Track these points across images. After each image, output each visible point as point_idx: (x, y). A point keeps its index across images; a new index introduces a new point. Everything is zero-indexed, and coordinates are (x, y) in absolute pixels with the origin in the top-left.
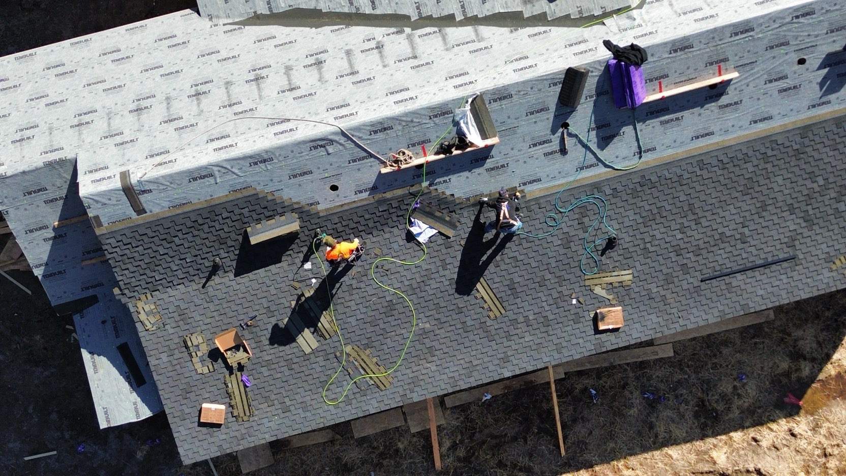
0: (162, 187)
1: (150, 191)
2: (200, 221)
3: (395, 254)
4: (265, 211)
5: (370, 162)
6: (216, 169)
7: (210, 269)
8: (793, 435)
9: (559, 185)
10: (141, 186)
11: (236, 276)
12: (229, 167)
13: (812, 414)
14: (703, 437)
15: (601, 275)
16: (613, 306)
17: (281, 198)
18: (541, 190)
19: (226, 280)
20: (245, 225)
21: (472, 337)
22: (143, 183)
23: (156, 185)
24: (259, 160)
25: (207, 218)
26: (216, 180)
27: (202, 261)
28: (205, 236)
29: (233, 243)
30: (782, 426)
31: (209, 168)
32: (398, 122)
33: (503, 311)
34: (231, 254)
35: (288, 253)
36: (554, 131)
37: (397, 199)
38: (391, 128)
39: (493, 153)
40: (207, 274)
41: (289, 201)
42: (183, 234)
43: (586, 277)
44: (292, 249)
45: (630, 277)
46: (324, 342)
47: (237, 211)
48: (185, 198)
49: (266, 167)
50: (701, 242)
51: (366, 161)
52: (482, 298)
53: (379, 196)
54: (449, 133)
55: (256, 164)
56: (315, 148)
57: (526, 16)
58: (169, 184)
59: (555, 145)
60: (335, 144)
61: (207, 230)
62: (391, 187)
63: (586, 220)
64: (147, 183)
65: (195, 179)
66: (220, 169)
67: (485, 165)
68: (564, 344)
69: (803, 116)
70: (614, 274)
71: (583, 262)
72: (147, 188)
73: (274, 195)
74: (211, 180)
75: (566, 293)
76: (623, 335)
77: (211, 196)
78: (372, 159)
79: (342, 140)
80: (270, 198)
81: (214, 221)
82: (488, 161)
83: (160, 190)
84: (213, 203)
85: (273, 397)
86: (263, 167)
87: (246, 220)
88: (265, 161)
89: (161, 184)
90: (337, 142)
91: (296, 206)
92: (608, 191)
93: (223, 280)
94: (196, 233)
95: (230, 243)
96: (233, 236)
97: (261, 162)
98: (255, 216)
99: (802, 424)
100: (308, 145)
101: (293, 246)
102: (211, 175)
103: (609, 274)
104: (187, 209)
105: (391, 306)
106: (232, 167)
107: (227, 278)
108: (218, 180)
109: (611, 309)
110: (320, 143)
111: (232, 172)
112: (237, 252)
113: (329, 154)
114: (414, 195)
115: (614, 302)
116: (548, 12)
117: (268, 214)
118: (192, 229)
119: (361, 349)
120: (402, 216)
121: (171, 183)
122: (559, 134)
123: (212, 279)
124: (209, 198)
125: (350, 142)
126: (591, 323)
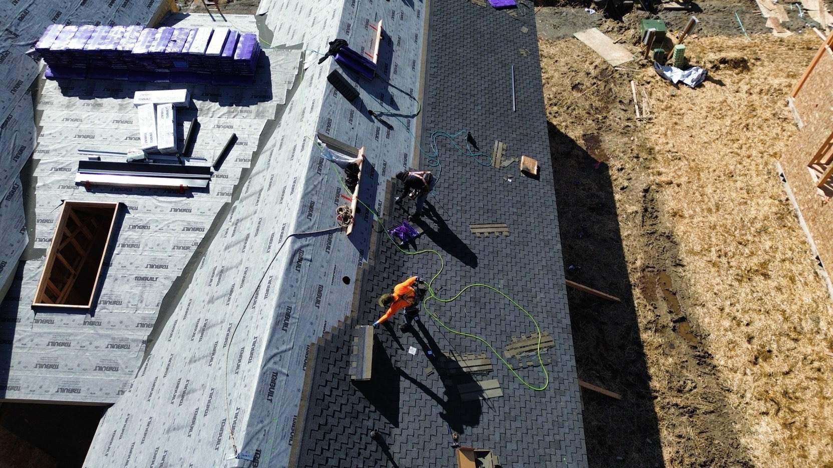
0: (261, 436)
1: (258, 452)
2: (322, 421)
3: (429, 275)
4: (341, 352)
5: (336, 238)
6: (270, 365)
7: (380, 448)
8: (622, 169)
9: (415, 148)
10: (248, 458)
11: (397, 426)
12: (275, 351)
13: (609, 158)
14: (616, 215)
15: (494, 156)
16: (520, 161)
17: (334, 328)
18: (414, 159)
19: (399, 439)
20: (348, 380)
21: (521, 255)
22: (244, 453)
23: (254, 441)
24: (283, 319)
25: (322, 411)
26: (284, 374)
27: (368, 452)
28: (340, 428)
29: (361, 405)
30: (613, 173)
31: (267, 371)
32: (310, 195)
33: (505, 225)
34: (373, 415)
35: (393, 362)
36: (372, 121)
37: (379, 244)
38: (312, 204)
39: (371, 161)
40: (385, 456)
41: (341, 324)
42: (328, 450)
43: (493, 165)
44: (391, 356)
45: (501, 144)
46: (495, 373)
47: (329, 377)
48: (287, 420)
49: (295, 318)
50: (487, 100)
51: (333, 240)
52: (489, 233)
53: (370, 254)
54: (340, 173)
55: (286, 325)
56: (299, 266)
57: (273, 118)
58: (261, 425)
59: (384, 129)
60: (304, 249)
61: (335, 422)
62: (367, 241)
63: (448, 146)
64: (247, 449)
65: (271, 394)
66: (272, 361)
67: (379, 173)
68: (542, 201)
69: (422, 24)
70: (495, 150)
71: (480, 161)
72: (252, 453)
73: (328, 333)
74: (281, 379)
75: (501, 182)
76: (544, 166)
77: (299, 390)
78: (334, 235)
79: (303, 241)
80: (329, 338)
81: (329, 407)
82: (376, 169)
83: (263, 439)
84: (308, 394)
85: (541, 451)
86: (294, 321)
87: (342, 375)
88: (288, 316)
89: (256, 434)
90: (302, 247)
91: (349, 322)
92: (432, 125)
93: (398, 443)
94: (333, 435)
95: (360, 408)
96: (354, 399)
97: (287, 319)
98: (342, 364)
99: (615, 164)
100: (292, 270)
101: (388, 352)
102: (275, 374)
103: (495, 153)
104: (301, 424)
105: (475, 300)
106: (278, 348)
107: (397, 436)
108: (285, 371)
109: (522, 162)
110: (296, 259)
111: (282, 352)
112: (373, 408)
113: (311, 261)
114: (381, 231)
115: (517, 160)
116: (278, 103)
117: (345, 351)
118: (328, 436)
119: (511, 344)
120: (396, 251)
121: (262, 422)
122: (376, 120)
123: (392, 453)
124: (300, 394)
125: (309, 238)
126: (530, 179)
